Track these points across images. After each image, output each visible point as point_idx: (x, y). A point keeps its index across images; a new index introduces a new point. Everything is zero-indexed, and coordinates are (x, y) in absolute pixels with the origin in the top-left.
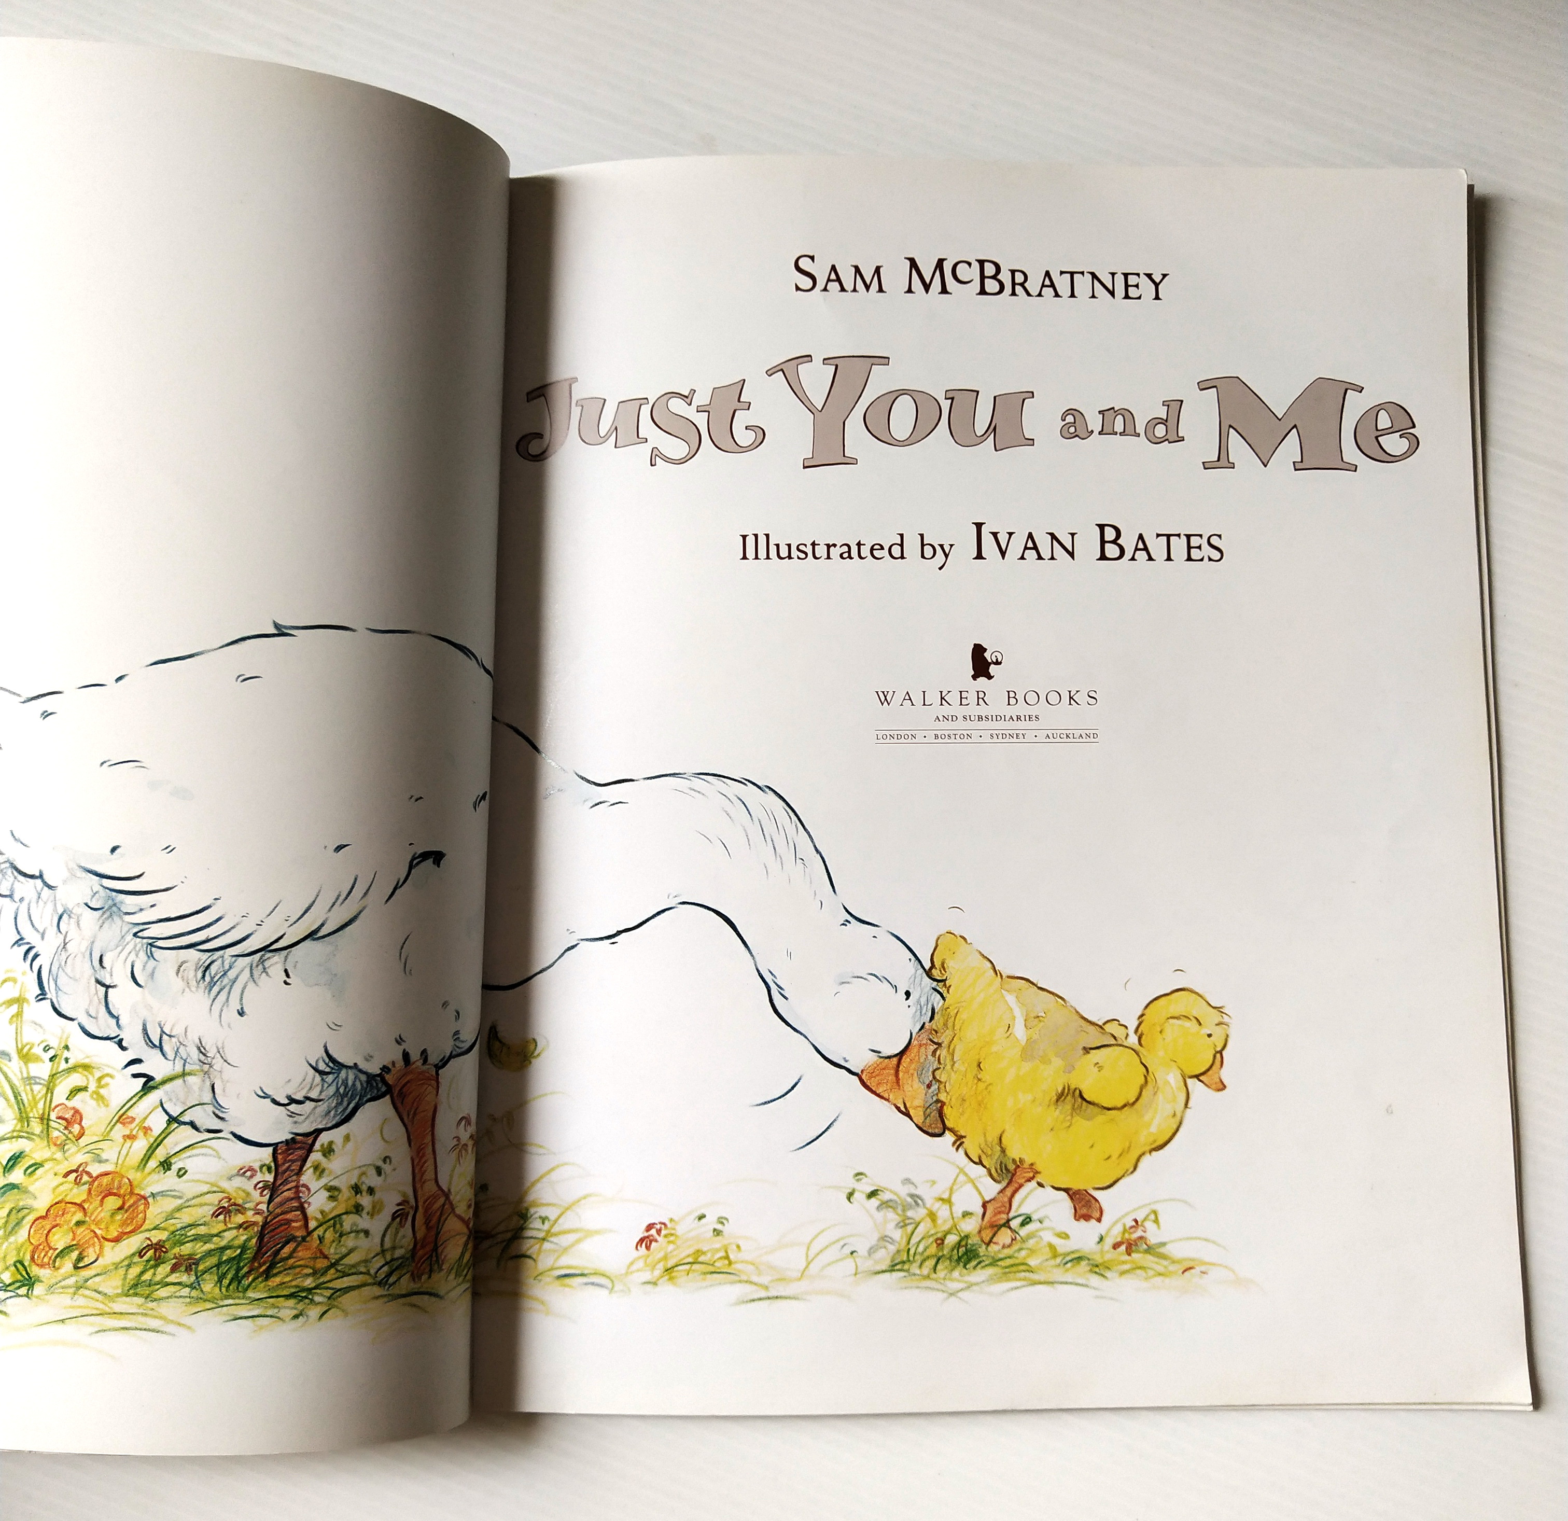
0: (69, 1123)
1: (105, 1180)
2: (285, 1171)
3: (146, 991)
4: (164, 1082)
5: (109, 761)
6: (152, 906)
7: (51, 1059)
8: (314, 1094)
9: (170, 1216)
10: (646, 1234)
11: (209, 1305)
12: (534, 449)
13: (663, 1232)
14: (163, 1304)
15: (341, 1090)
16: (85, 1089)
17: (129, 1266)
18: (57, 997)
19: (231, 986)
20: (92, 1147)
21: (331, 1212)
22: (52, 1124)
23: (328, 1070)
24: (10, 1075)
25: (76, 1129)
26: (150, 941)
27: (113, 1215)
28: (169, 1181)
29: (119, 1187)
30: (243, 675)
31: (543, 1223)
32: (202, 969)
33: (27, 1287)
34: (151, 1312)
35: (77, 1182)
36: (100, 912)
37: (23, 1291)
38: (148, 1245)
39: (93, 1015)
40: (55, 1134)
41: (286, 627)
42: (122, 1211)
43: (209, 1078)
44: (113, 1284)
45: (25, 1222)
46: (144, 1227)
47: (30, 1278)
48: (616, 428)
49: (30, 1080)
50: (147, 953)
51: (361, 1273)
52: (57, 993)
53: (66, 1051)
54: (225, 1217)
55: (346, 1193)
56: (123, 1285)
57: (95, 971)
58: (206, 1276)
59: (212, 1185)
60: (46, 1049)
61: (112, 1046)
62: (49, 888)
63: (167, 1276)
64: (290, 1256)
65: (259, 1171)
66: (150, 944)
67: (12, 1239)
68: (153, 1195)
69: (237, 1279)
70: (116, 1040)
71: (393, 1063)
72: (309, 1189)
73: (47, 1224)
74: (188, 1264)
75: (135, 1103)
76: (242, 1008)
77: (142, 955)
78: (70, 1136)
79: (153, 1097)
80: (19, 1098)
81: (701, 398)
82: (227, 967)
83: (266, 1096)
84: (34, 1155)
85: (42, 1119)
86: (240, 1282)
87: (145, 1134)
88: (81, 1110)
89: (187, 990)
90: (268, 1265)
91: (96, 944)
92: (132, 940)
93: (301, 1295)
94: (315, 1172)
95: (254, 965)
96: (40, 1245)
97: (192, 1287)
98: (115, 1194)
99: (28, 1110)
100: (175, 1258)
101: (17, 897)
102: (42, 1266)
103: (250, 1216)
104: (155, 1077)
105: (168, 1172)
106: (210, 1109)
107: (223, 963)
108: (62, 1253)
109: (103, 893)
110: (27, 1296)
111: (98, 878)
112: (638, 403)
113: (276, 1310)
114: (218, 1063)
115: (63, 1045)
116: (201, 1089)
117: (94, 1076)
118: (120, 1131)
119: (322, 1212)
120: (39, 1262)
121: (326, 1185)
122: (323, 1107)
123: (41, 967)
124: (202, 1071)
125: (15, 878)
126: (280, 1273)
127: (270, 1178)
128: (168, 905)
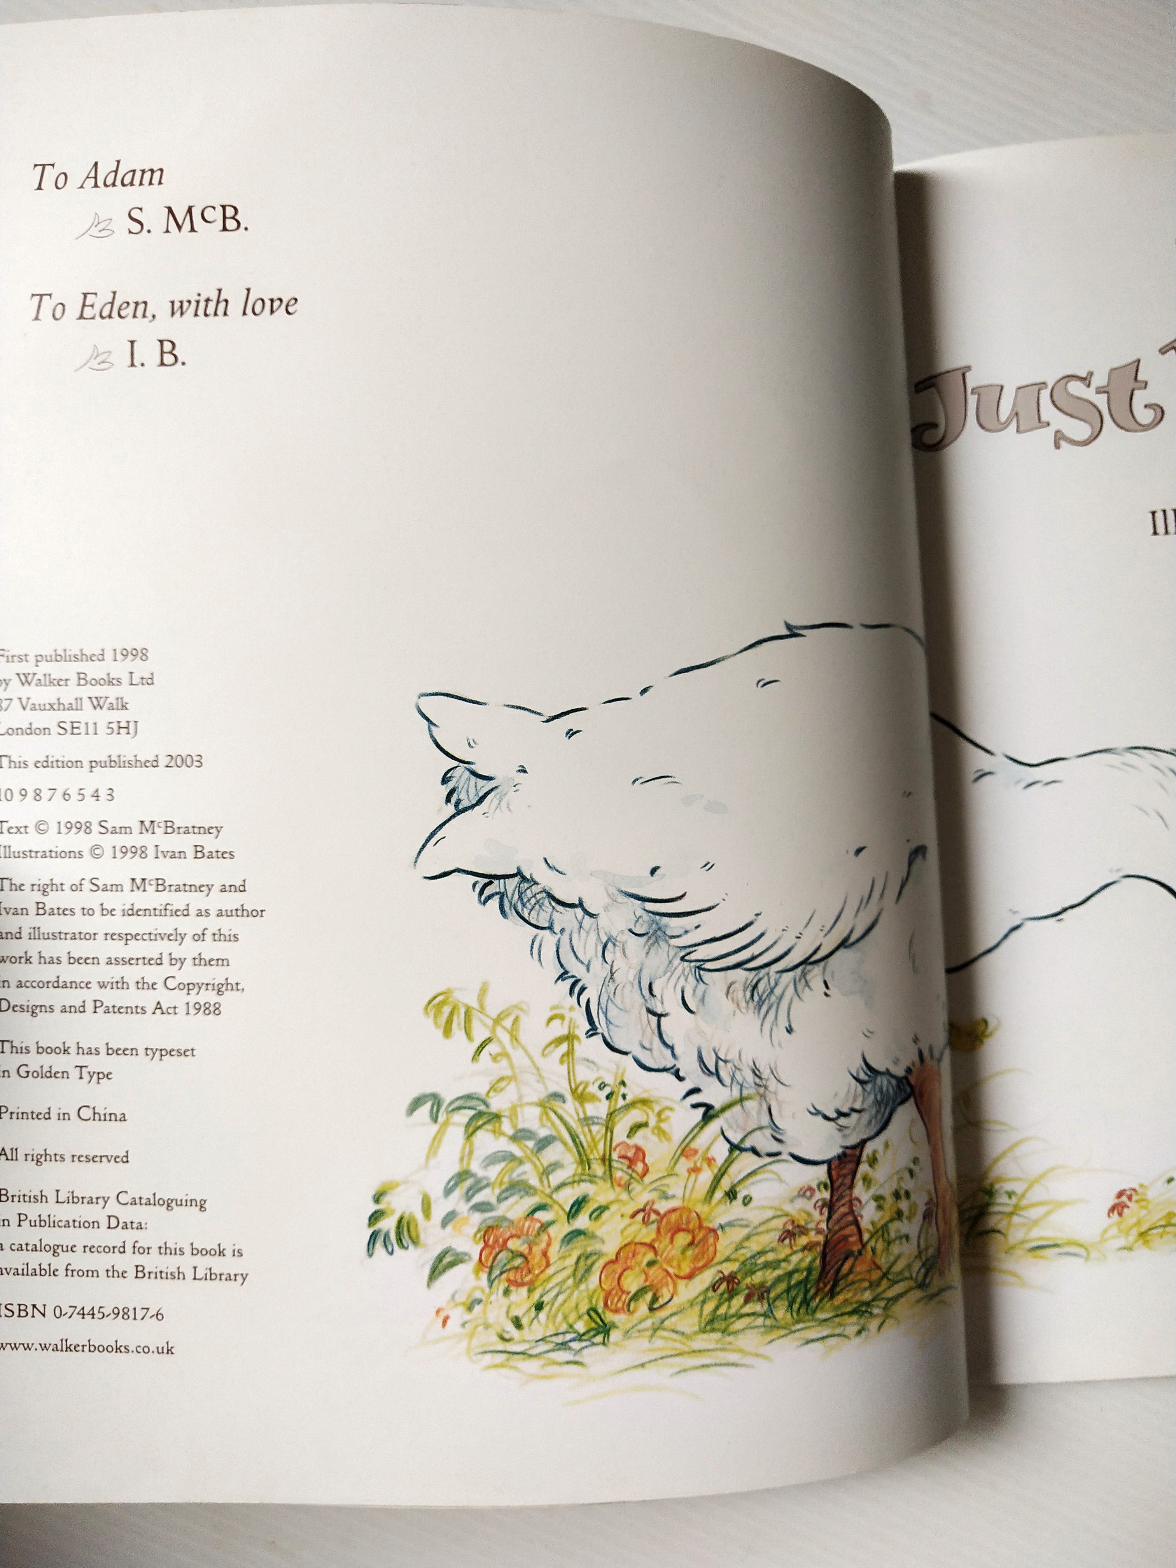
0: (632, 1162)
1: (674, 1217)
2: (839, 1187)
3: (698, 1017)
4: (723, 1109)
5: (641, 778)
6: (697, 927)
7: (608, 1097)
8: (857, 1106)
9: (739, 1247)
10: (1117, 1201)
11: (783, 1332)
12: (929, 438)
13: (1135, 1198)
14: (741, 1336)
15: (879, 1098)
16: (646, 1125)
17: (704, 1302)
18: (608, 1030)
19: (778, 1004)
20: (658, 1183)
21: (880, 1220)
22: (614, 1164)
23: (866, 1078)
24: (567, 1118)
25: (640, 1167)
26: (698, 964)
27: (683, 1252)
28: (736, 1209)
29: (688, 1222)
30: (763, 679)
31: (1010, 1197)
32: (750, 989)
33: (603, 1335)
34: (729, 1347)
35: (646, 1222)
36: (645, 938)
37: (599, 1339)
38: (720, 1279)
39: (647, 1045)
40: (618, 1174)
41: (797, 628)
42: (693, 1247)
43: (765, 1100)
44: (689, 1322)
45: (594, 1268)
46: (716, 1260)
47: (605, 1325)
48: (1017, 414)
49: (587, 1121)
50: (696, 978)
51: (906, 1278)
52: (608, 1027)
53: (622, 1087)
54: (790, 1240)
55: (890, 1200)
56: (700, 1322)
57: (646, 1000)
58: (778, 1303)
59: (776, 1209)
60: (602, 1086)
61: (670, 1078)
62: (591, 917)
63: (741, 1307)
64: (851, 1271)
65: (816, 1189)
66: (699, 968)
67: (583, 1287)
68: (722, 1227)
69: (806, 1302)
70: (672, 1071)
71: (913, 1064)
72: (860, 1202)
73: (618, 1268)
74: (760, 1293)
75: (697, 1134)
76: (790, 1026)
77: (691, 979)
78: (634, 1175)
79: (714, 1126)
80: (577, 1140)
81: (1099, 380)
82: (773, 983)
83: (818, 1113)
84: (598, 1198)
85: (603, 1159)
86: (808, 1305)
87: (709, 1165)
88: (645, 1148)
89: (738, 1011)
90: (831, 1283)
91: (644, 972)
92: (680, 964)
93: (861, 1310)
94: (864, 1184)
95: (797, 978)
96: (612, 1289)
97: (765, 1315)
98: (684, 1230)
99: (588, 1152)
100: (748, 1287)
101: (557, 929)
102: (616, 1311)
103: (813, 1237)
104: (713, 1104)
105: (734, 1202)
106: (768, 1132)
107: (769, 981)
108: (636, 1297)
109: (646, 917)
110: (604, 1343)
111: (640, 902)
112: (1037, 387)
113: (842, 1329)
114: (772, 1084)
115: (619, 1081)
116: (759, 1113)
117: (653, 1111)
118: (684, 1165)
119: (873, 1223)
120: (613, 1307)
121: (874, 1195)
122: (866, 1117)
123: (589, 1000)
124: (758, 1093)
125: (554, 908)
126: (843, 1289)
127: (827, 1195)
128: (712, 925)
